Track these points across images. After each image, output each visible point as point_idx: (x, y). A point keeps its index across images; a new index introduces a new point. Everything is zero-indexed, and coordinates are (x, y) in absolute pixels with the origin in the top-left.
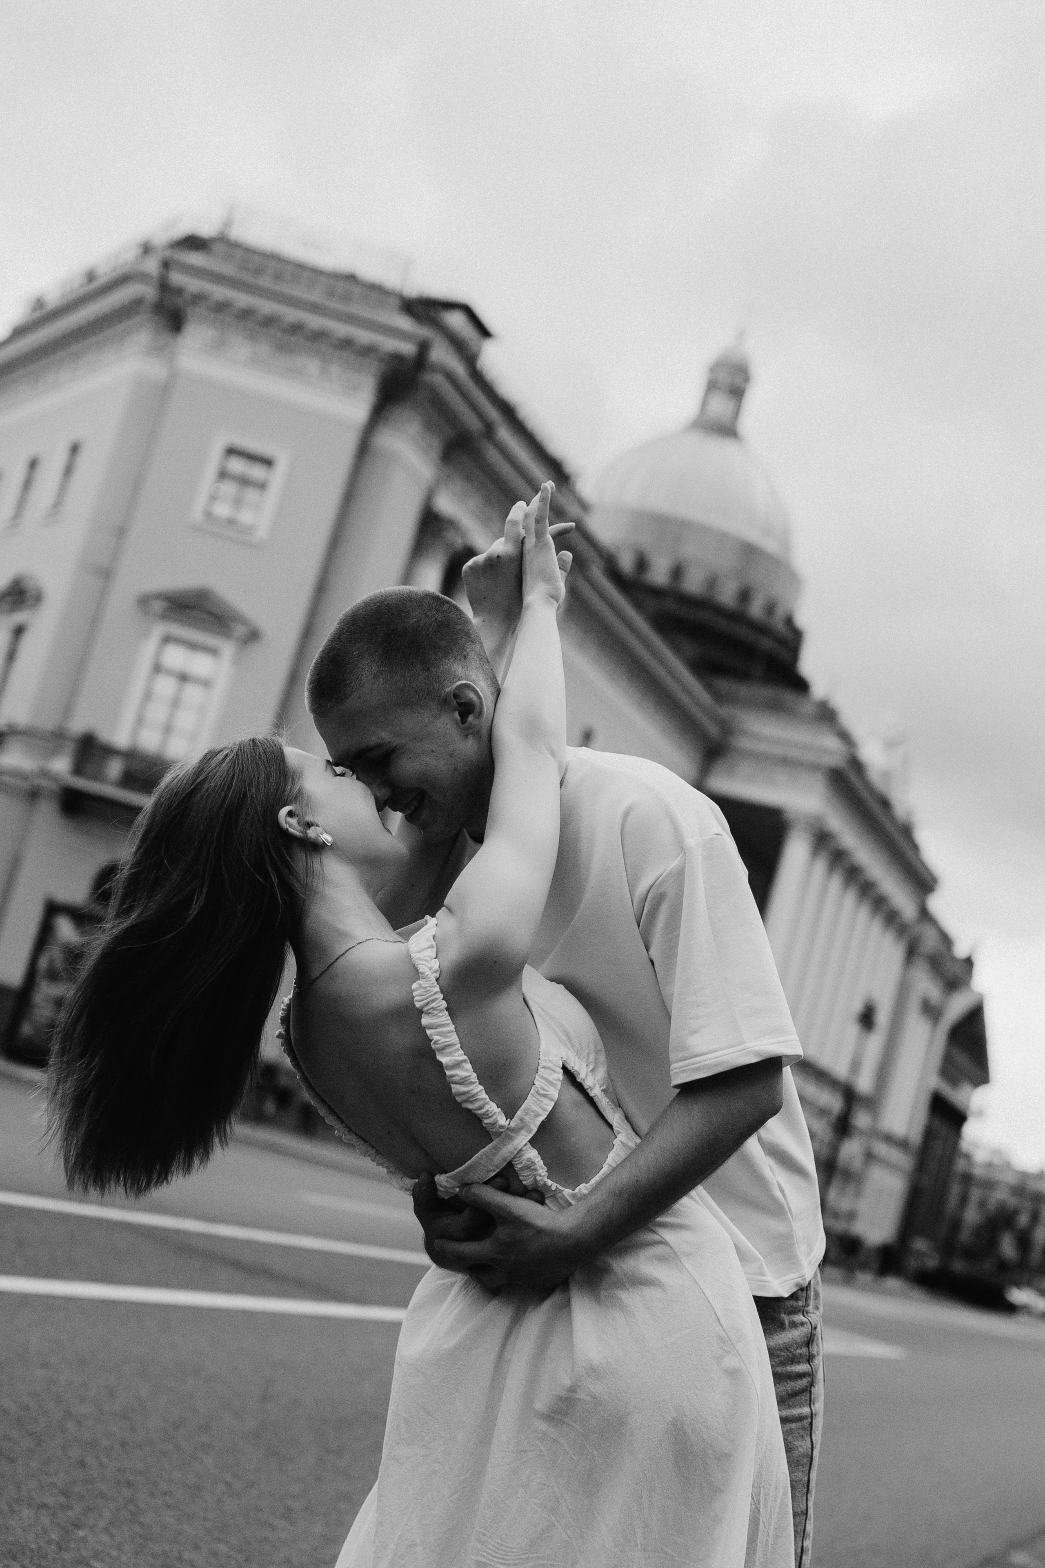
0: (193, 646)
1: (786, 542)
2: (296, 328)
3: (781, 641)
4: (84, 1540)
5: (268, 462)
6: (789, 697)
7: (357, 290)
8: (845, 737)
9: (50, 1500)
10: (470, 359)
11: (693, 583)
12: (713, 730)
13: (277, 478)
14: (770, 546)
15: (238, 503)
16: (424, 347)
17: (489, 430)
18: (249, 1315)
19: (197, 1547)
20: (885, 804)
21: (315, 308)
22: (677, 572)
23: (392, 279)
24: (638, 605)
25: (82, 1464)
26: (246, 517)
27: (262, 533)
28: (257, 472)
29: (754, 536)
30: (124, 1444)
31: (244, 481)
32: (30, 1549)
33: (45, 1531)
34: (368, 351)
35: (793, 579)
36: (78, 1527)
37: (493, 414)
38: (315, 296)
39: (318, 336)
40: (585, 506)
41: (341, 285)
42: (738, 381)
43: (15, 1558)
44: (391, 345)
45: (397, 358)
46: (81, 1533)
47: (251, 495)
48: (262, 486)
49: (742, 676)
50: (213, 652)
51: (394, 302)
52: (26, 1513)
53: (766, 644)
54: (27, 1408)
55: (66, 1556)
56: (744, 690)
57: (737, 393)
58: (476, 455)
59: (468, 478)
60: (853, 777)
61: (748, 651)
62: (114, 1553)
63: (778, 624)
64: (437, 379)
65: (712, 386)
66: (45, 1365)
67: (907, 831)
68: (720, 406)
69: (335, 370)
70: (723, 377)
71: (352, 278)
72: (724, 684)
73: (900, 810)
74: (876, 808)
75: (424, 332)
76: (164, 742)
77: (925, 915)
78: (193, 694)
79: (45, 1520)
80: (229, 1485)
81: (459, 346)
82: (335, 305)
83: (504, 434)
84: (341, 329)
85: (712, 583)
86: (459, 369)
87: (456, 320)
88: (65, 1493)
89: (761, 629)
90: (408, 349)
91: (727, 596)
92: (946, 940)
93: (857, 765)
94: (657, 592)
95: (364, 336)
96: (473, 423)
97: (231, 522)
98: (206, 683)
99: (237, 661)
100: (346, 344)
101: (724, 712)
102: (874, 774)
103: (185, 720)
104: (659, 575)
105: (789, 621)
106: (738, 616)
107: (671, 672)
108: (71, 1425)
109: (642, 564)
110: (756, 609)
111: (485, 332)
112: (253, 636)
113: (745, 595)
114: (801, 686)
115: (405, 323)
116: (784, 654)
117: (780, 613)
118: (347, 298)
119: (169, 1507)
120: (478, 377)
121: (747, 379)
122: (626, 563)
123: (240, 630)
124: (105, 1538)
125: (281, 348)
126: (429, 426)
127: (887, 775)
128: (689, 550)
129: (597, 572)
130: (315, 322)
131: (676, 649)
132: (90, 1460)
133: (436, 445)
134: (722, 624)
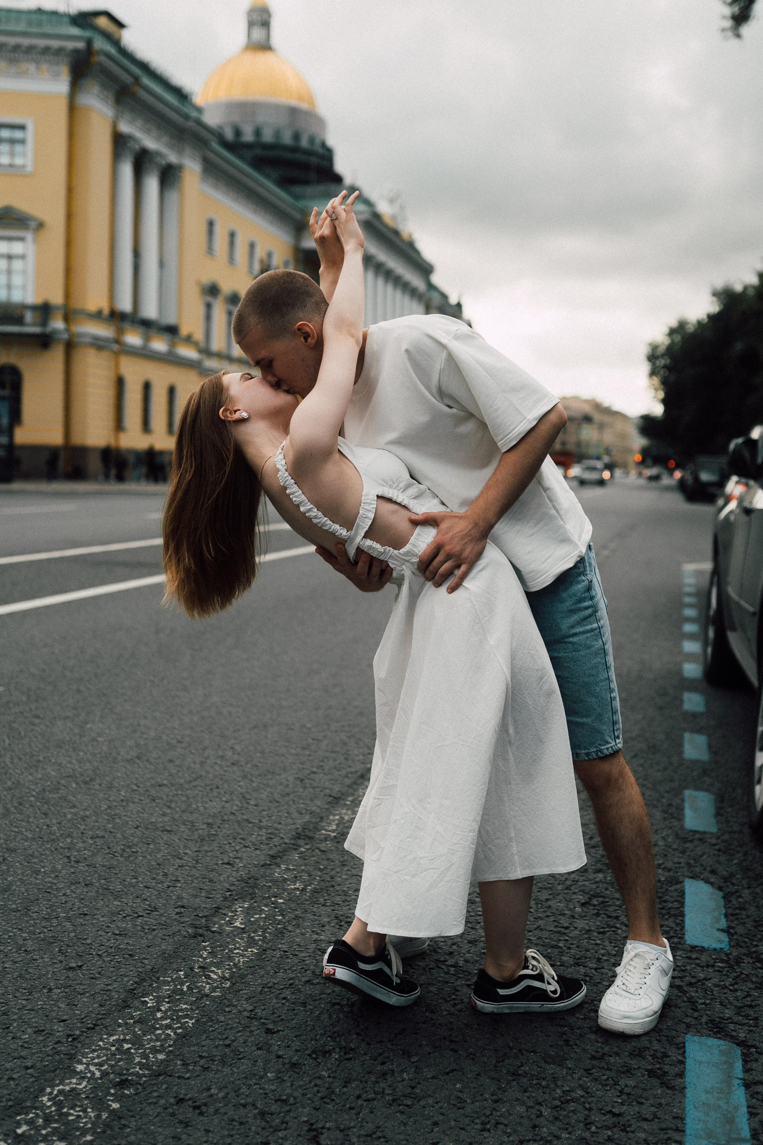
0: (10, 239)
1: (311, 101)
2: (17, 48)
3: (322, 157)
4: (91, 729)
5: (22, 127)
6: (333, 187)
7: (44, 17)
8: (368, 202)
9: (68, 714)
10: (116, 43)
11: (268, 137)
12: (298, 216)
13: (30, 135)
14: (304, 106)
15: (12, 154)
16: (89, 42)
17: (137, 79)
18: (138, 590)
19: (146, 718)
20: (396, 233)
21: (24, 34)
22: (258, 132)
23: (62, 8)
24: (241, 157)
25: (79, 691)
26: (18, 161)
27: (29, 169)
28: (18, 134)
29: (293, 102)
30: (96, 675)
31: (12, 142)
32: (67, 741)
33: (71, 730)
34: (59, 52)
35: (320, 122)
36: (86, 723)
37: (137, 71)
38: (21, 27)
39: (30, 49)
40: (199, 110)
41: (34, 17)
42: (265, 17)
43: (61, 747)
44: (71, 45)
45: (76, 52)
46: (88, 726)
47: (18, 148)
48: (23, 142)
49: (306, 182)
50: (22, 239)
51: (66, 20)
52: (60, 723)
53: (314, 160)
54: (44, 670)
55: (85, 739)
56: (309, 190)
57: (266, 24)
58: (134, 96)
59: (132, 110)
60: (376, 223)
61: (305, 167)
62: (107, 731)
63: (318, 149)
64: (102, 59)
65: (251, 24)
66: (45, 645)
67: (411, 245)
68: (258, 34)
69: (45, 67)
70: (255, 17)
71: (40, 11)
72: (298, 189)
73: (405, 235)
74: (392, 236)
75: (87, 34)
76: (9, 294)
77: (431, 286)
78: (17, 265)
79: (69, 724)
80: (152, 682)
81: (108, 36)
82: (34, 30)
83: (146, 81)
84: (42, 43)
85: (277, 133)
86: (112, 50)
87: (102, 22)
88: (75, 708)
89: (309, 153)
90: (80, 45)
91: (287, 139)
92: (444, 297)
93: (377, 216)
94: (249, 146)
95: (56, 44)
96: (128, 79)
97: (11, 166)
98: (23, 257)
99: (35, 241)
100: (46, 50)
101: (301, 204)
102: (387, 220)
103: (17, 280)
104: (248, 137)
105: (323, 145)
106: (296, 149)
107: (269, 191)
108: (68, 674)
109: (238, 133)
110: (304, 143)
111: (121, 25)
112: (41, 226)
113: (297, 137)
114: (338, 179)
115: (75, 31)
116: (325, 163)
117: (317, 141)
118: (40, 24)
119: (126, 701)
120: (124, 52)
121: (269, 16)
122: (229, 135)
123: (33, 224)
124: (101, 725)
125: (12, 61)
126: (104, 86)
127: (394, 217)
128: (261, 119)
129: (215, 146)
130: (26, 42)
131: (267, 176)
132: (82, 688)
133: (111, 97)
134: (288, 155)
